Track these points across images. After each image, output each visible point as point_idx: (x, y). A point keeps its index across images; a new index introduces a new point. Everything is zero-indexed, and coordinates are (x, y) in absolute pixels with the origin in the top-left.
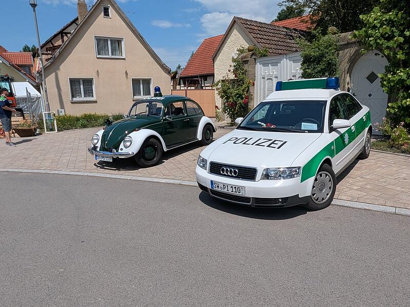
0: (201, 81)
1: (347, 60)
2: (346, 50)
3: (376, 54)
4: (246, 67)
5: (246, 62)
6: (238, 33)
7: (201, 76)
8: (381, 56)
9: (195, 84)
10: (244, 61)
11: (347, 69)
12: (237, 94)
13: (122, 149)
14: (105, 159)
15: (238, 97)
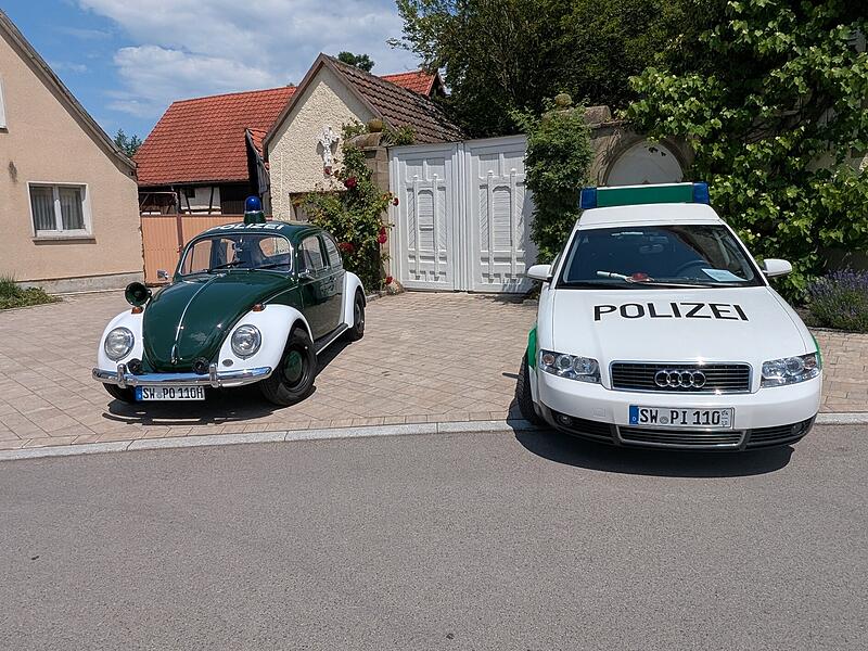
0: (179, 198)
1: (601, 158)
2: (599, 140)
3: (652, 150)
4: (369, 164)
5: (371, 154)
6: (329, 91)
7: (178, 187)
8: (659, 152)
9: (161, 205)
10: (366, 152)
11: (602, 174)
12: (360, 223)
13: (228, 363)
14: (185, 394)
15: (362, 231)
